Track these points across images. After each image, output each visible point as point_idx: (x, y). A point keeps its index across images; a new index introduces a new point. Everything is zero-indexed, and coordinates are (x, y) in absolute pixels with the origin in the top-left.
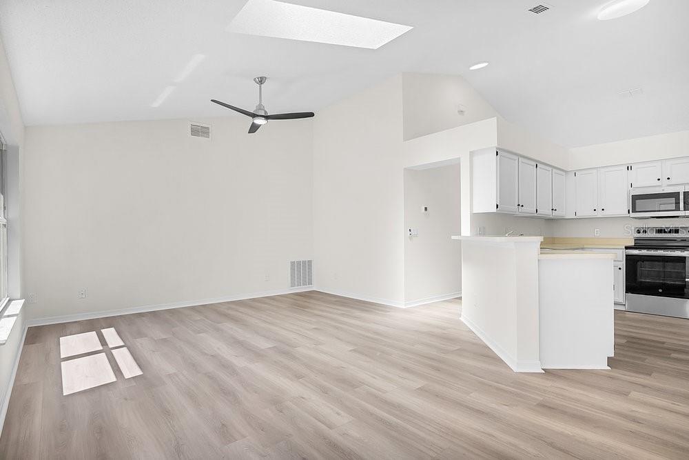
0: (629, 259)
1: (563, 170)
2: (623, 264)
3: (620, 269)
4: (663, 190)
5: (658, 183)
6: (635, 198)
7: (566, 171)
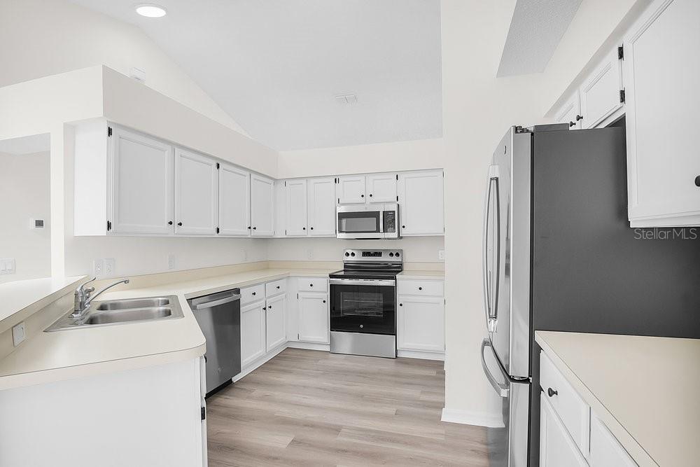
0: (333, 288)
1: (271, 178)
2: (326, 296)
3: (324, 302)
4: (366, 208)
5: (362, 200)
6: (342, 216)
7: (276, 181)
